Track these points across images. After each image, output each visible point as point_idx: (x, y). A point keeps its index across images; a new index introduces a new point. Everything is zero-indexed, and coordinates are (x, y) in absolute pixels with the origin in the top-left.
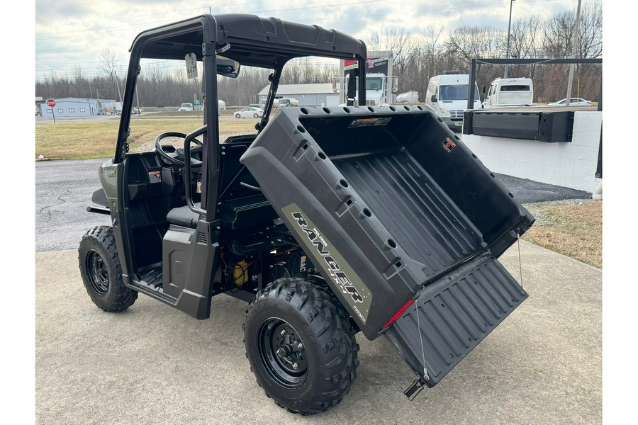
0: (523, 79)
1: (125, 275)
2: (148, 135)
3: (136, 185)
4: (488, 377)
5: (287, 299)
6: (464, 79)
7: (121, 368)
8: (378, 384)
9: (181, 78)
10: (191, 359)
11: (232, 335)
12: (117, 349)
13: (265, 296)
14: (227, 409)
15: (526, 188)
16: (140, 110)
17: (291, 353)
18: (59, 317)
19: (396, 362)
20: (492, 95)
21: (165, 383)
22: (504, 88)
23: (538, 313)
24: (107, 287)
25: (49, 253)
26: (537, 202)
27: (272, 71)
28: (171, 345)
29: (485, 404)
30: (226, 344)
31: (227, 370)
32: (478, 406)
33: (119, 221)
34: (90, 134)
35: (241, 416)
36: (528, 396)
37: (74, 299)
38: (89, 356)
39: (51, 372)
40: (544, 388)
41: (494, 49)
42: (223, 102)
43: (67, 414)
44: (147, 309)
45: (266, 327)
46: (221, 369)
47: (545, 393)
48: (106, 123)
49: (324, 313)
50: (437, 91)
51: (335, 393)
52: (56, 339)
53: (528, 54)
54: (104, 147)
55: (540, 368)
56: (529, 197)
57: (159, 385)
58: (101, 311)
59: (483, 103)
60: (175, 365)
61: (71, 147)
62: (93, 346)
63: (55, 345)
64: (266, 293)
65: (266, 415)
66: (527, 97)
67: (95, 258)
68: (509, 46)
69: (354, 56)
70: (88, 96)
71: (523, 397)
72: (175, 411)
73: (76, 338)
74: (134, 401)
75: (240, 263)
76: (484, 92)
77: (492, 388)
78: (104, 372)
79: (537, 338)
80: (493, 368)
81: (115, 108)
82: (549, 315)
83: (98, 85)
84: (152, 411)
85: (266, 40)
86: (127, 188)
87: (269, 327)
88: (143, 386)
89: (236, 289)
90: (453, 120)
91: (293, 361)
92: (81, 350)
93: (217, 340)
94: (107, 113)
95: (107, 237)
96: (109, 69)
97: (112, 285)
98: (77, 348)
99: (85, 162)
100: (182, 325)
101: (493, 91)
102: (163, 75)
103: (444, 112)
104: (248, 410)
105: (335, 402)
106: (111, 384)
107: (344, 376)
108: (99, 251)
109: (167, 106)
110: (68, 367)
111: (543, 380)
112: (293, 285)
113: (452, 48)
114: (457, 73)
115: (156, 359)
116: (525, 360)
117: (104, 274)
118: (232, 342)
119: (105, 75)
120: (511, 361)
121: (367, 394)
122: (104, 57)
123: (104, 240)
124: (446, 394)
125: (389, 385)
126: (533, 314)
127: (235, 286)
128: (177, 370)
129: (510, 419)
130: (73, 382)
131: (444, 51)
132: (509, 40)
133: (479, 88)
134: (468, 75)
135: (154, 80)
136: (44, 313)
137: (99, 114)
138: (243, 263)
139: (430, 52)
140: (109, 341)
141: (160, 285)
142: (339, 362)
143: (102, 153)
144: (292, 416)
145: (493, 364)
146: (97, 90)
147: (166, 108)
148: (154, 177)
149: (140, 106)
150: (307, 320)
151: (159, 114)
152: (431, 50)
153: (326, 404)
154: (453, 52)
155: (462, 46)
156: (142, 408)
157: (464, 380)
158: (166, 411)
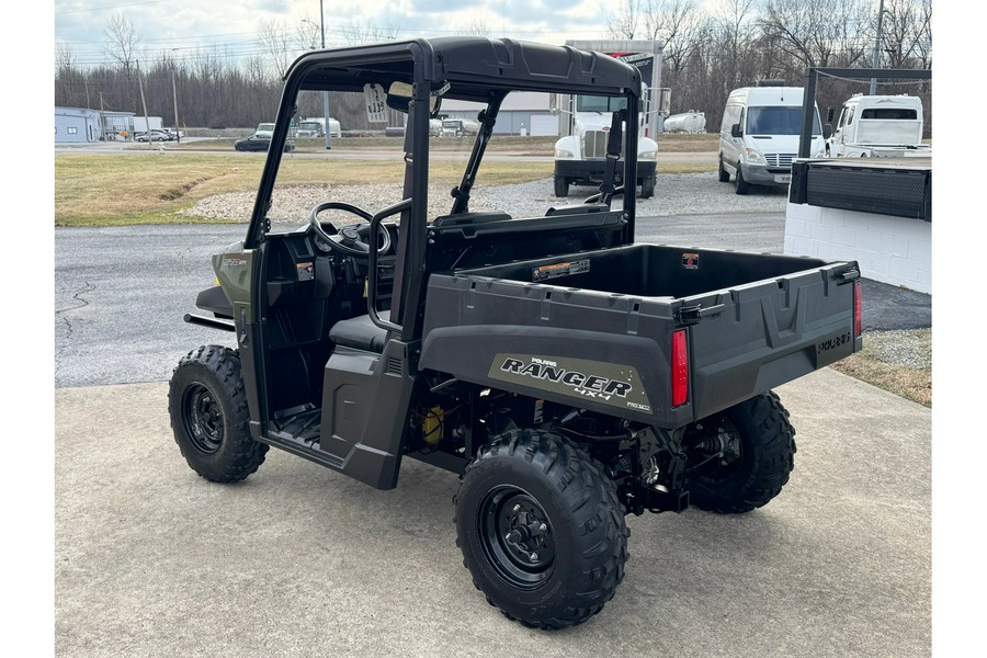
0: (905, 97)
1: (255, 423)
2: (207, 183)
3: (279, 283)
4: (820, 592)
5: (526, 458)
6: (794, 96)
7: (258, 562)
8: (652, 596)
9: (256, 74)
10: (363, 551)
11: (419, 521)
12: (244, 535)
13: (493, 453)
14: (430, 620)
15: (899, 302)
16: (181, 134)
17: (528, 538)
18: (138, 488)
19: (679, 568)
20: (846, 125)
21: (329, 584)
22: (867, 114)
23: (904, 506)
24: (218, 442)
25: (90, 390)
26: (917, 327)
27: (485, 106)
28: (327, 532)
29: (813, 626)
30: (412, 533)
31: (421, 569)
32: (803, 629)
33: (250, 338)
34: (99, 178)
35: (451, 629)
36: (880, 619)
37: (154, 462)
38: (202, 544)
39: (150, 564)
40: (904, 609)
41: (851, 34)
42: (337, 122)
43: (192, 621)
44: (277, 479)
45: (491, 499)
46: (410, 567)
47: (905, 615)
48: (122, 158)
49: (582, 479)
50: (742, 116)
51: (595, 594)
52: (144, 520)
53: (916, 47)
54: (131, 204)
55: (900, 581)
56: (903, 319)
57: (322, 586)
58: (203, 481)
59: (829, 141)
60: (341, 559)
61: (71, 202)
62: (205, 531)
63: (144, 529)
64: (493, 449)
65: (490, 628)
66: (910, 131)
67: (197, 396)
68: (880, 30)
69: (622, 91)
70: (82, 105)
71: (870, 619)
72: (353, 621)
73: (175, 519)
74: (288, 606)
75: (433, 410)
76: (830, 120)
77: (825, 606)
78: (232, 567)
79: (900, 541)
80: (829, 579)
81: (132, 127)
82: (922, 509)
83: (102, 85)
84: (319, 619)
85: (497, 74)
86: (265, 287)
87: (495, 501)
88: (297, 587)
89: (427, 450)
90: (771, 171)
91: (531, 551)
92: (187, 536)
93: (397, 527)
94: (118, 137)
95: (223, 362)
96: (123, 56)
97: (229, 439)
98: (181, 534)
99: (102, 231)
100: (339, 504)
101: (847, 119)
102: (224, 68)
103: (754, 156)
104: (462, 622)
105: (594, 608)
106: (248, 584)
107: (609, 569)
108: (209, 385)
109: (230, 126)
110: (175, 559)
111: (903, 598)
112: (536, 438)
113: (772, 31)
114: (781, 85)
115: (308, 550)
116: (878, 571)
117: (213, 422)
118: (421, 531)
119: (114, 65)
120: (856, 572)
121: (635, 607)
122: (115, 31)
123: (219, 367)
124: (756, 611)
125: (669, 597)
126: (895, 507)
127: (425, 444)
128: (343, 566)
129: (851, 647)
130: (190, 579)
131: (757, 36)
132: (880, 20)
133: (823, 113)
134: (803, 89)
135: (206, 76)
136: (113, 482)
137: (102, 139)
138: (437, 409)
139: (729, 36)
140: (227, 525)
141: (316, 439)
142: (602, 549)
143: (130, 216)
144: (527, 631)
145: (829, 575)
146: (101, 93)
147: (228, 130)
148: (304, 271)
149: (181, 125)
150: (557, 488)
151: (215, 142)
152: (733, 34)
153: (582, 611)
154: (775, 38)
155: (791, 28)
156: (303, 615)
157: (782, 594)
158: (340, 620)
